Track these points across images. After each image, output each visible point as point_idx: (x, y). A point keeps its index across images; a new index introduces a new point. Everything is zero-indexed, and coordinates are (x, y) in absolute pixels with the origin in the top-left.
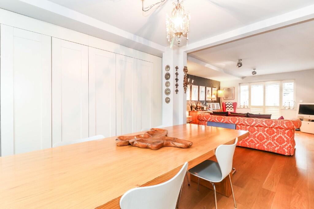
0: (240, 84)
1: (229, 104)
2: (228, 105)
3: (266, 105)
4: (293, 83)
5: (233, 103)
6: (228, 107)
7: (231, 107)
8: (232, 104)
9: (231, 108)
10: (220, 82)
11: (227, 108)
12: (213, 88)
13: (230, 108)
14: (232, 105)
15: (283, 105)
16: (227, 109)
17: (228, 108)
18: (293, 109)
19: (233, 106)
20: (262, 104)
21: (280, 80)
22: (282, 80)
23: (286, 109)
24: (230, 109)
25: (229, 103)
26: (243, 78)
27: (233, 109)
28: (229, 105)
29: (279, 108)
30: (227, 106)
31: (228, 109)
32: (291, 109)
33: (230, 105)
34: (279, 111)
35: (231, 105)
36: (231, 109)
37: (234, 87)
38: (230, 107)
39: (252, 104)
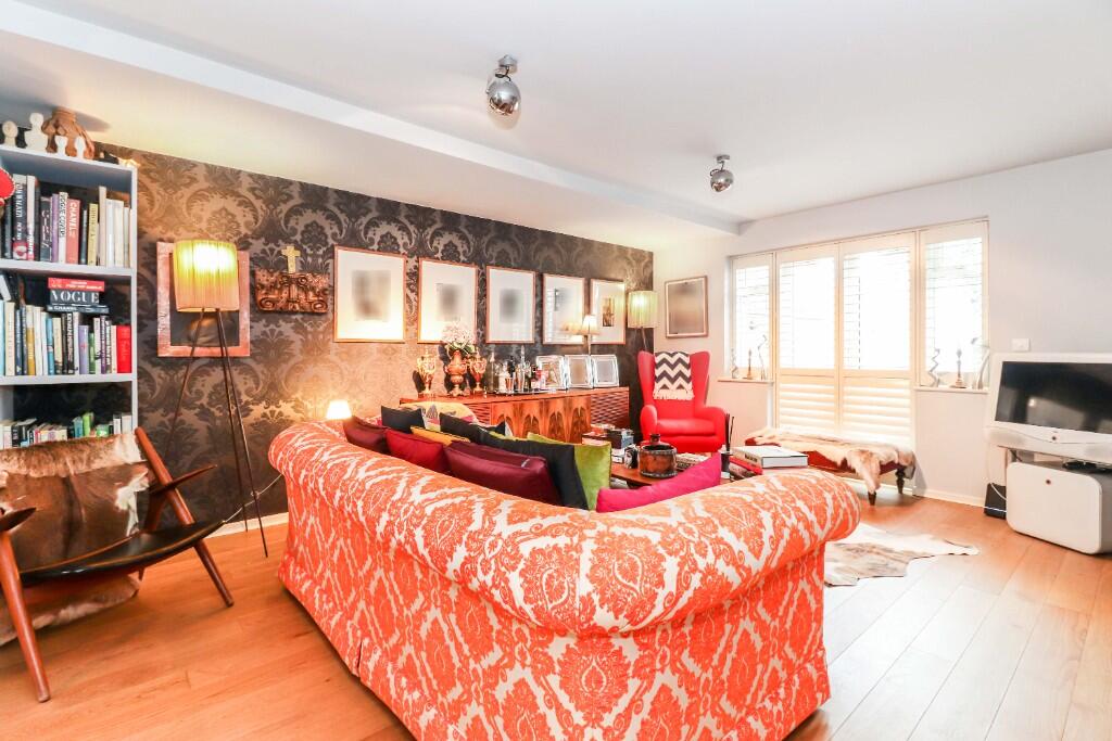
0: (731, 259)
1: (672, 360)
2: (664, 367)
3: (850, 363)
4: (980, 239)
5: (692, 357)
6: (664, 374)
7: (680, 374)
8: (687, 360)
9: (680, 381)
10: (651, 254)
11: (657, 379)
12: (596, 285)
13: (673, 380)
14: (688, 366)
15: (929, 364)
16: (658, 386)
17: (665, 381)
18: (980, 386)
19: (688, 373)
20: (827, 362)
21: (912, 230)
22: (923, 228)
23: (941, 387)
24: (673, 387)
25: (672, 355)
26: (741, 226)
27: (689, 386)
28: (672, 367)
29: (906, 383)
30: (658, 372)
31: (665, 387)
32: (969, 388)
33: (676, 364)
34: (907, 402)
35: (680, 367)
36: (681, 387)
37: (706, 277)
38: (673, 374)
39: (785, 362)
